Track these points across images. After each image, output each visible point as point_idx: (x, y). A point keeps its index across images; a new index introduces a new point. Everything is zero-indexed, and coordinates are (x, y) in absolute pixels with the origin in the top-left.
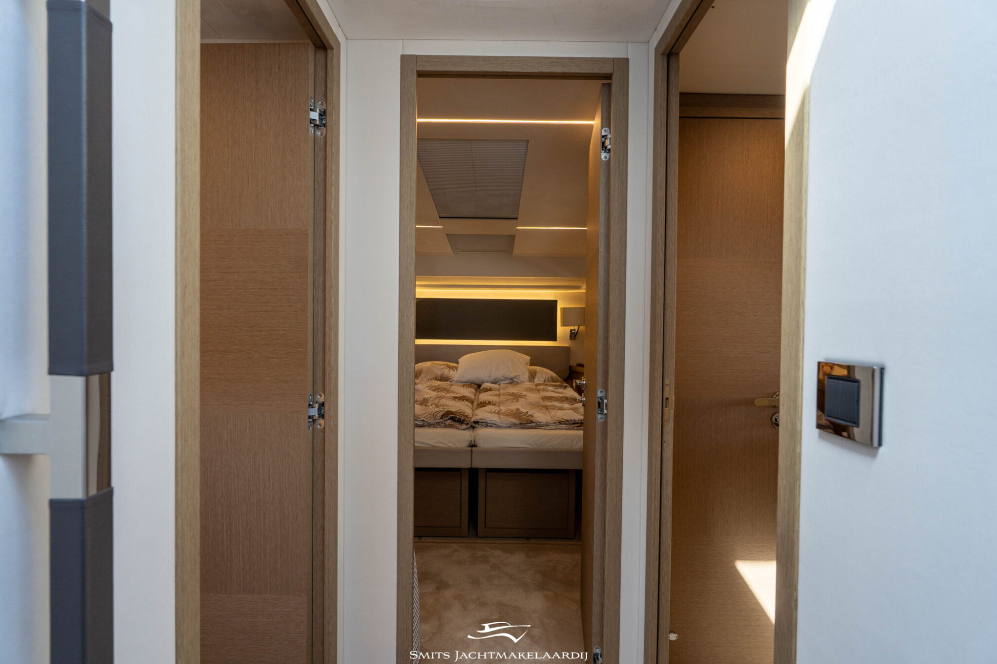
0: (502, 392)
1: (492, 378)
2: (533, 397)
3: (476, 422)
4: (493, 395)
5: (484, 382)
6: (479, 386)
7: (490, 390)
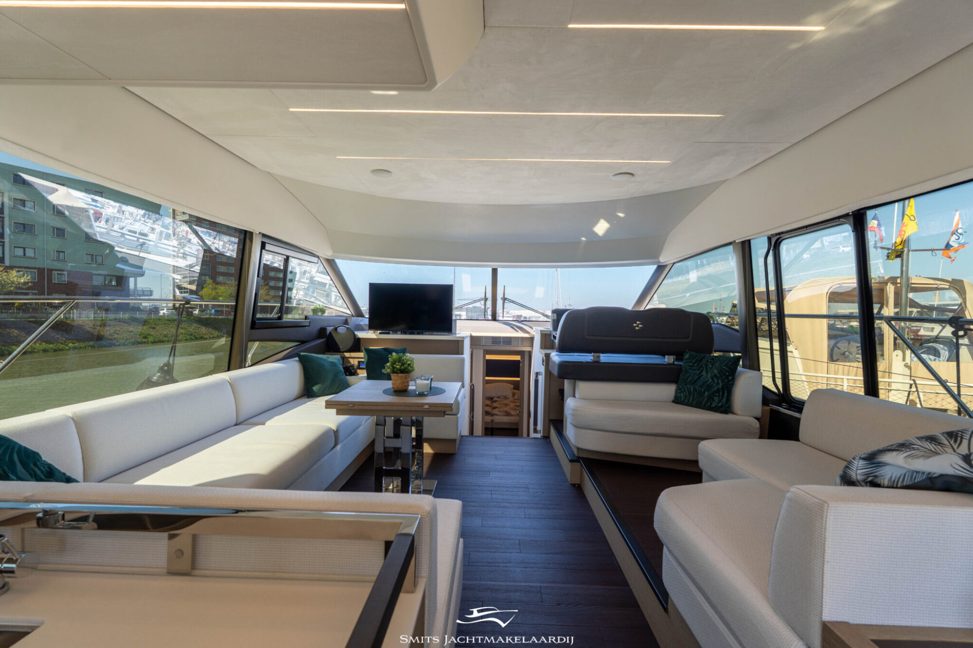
0: (501, 402)
1: (497, 396)
2: (512, 405)
3: (494, 414)
4: (498, 404)
5: (495, 397)
6: (492, 399)
7: (497, 401)
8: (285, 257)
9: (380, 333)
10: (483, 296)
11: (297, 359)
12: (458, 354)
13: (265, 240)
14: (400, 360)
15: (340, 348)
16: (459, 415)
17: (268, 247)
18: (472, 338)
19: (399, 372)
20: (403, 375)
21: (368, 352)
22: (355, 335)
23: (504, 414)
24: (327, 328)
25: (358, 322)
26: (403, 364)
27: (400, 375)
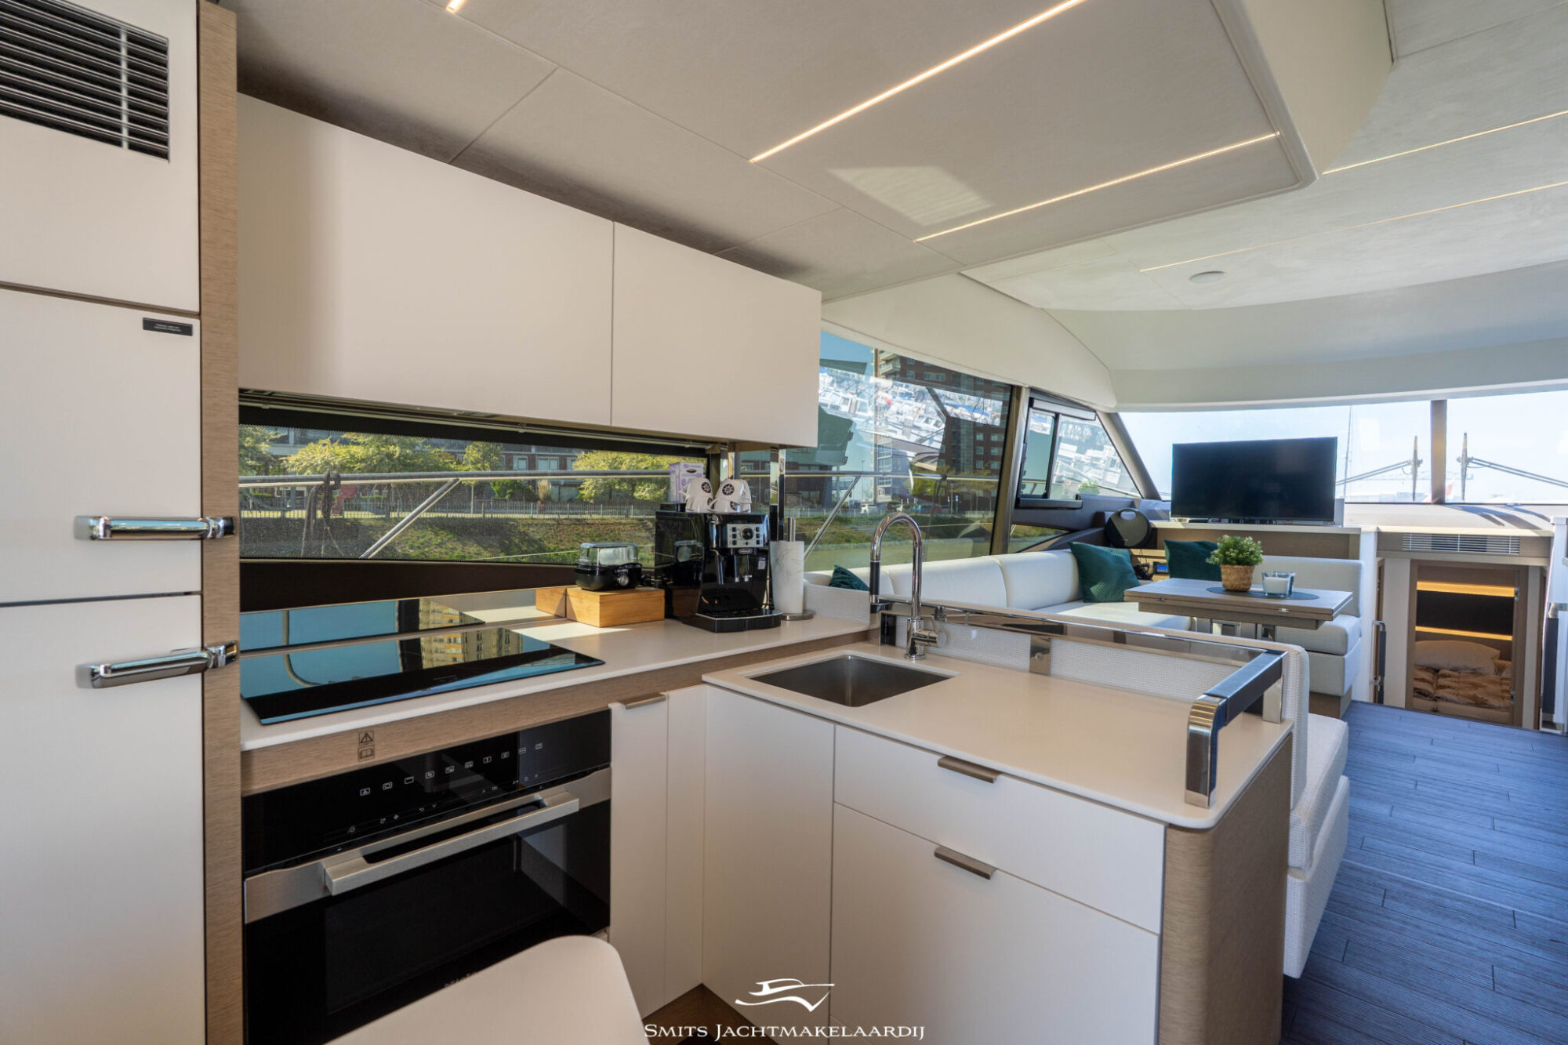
0: (1461, 680)
1: (1451, 666)
2: (1494, 688)
3: (1439, 698)
4: (1451, 681)
5: (1443, 669)
6: (1437, 671)
7: (1449, 676)
8: (1054, 415)
9: (1190, 521)
10: (1411, 457)
11: (1069, 550)
12: (1347, 557)
13: (1033, 396)
14: (1236, 545)
15: (1124, 542)
16: (1346, 656)
17: (1036, 404)
18: (1380, 536)
19: (1234, 562)
20: (1241, 567)
21: (1172, 547)
22: (1149, 524)
23: (1471, 701)
24: (1106, 513)
25: (1150, 507)
26: (1241, 551)
27: (1236, 567)
